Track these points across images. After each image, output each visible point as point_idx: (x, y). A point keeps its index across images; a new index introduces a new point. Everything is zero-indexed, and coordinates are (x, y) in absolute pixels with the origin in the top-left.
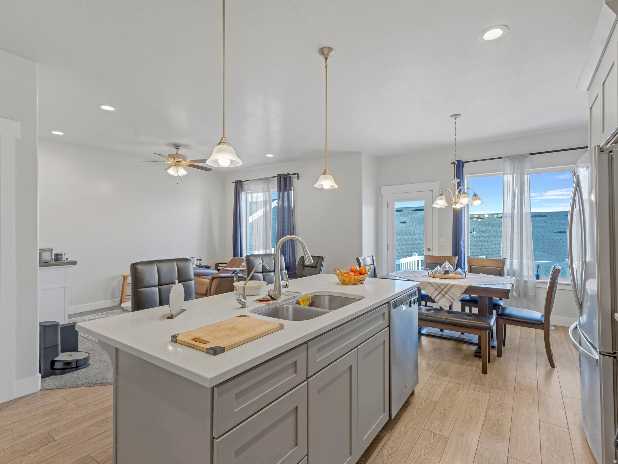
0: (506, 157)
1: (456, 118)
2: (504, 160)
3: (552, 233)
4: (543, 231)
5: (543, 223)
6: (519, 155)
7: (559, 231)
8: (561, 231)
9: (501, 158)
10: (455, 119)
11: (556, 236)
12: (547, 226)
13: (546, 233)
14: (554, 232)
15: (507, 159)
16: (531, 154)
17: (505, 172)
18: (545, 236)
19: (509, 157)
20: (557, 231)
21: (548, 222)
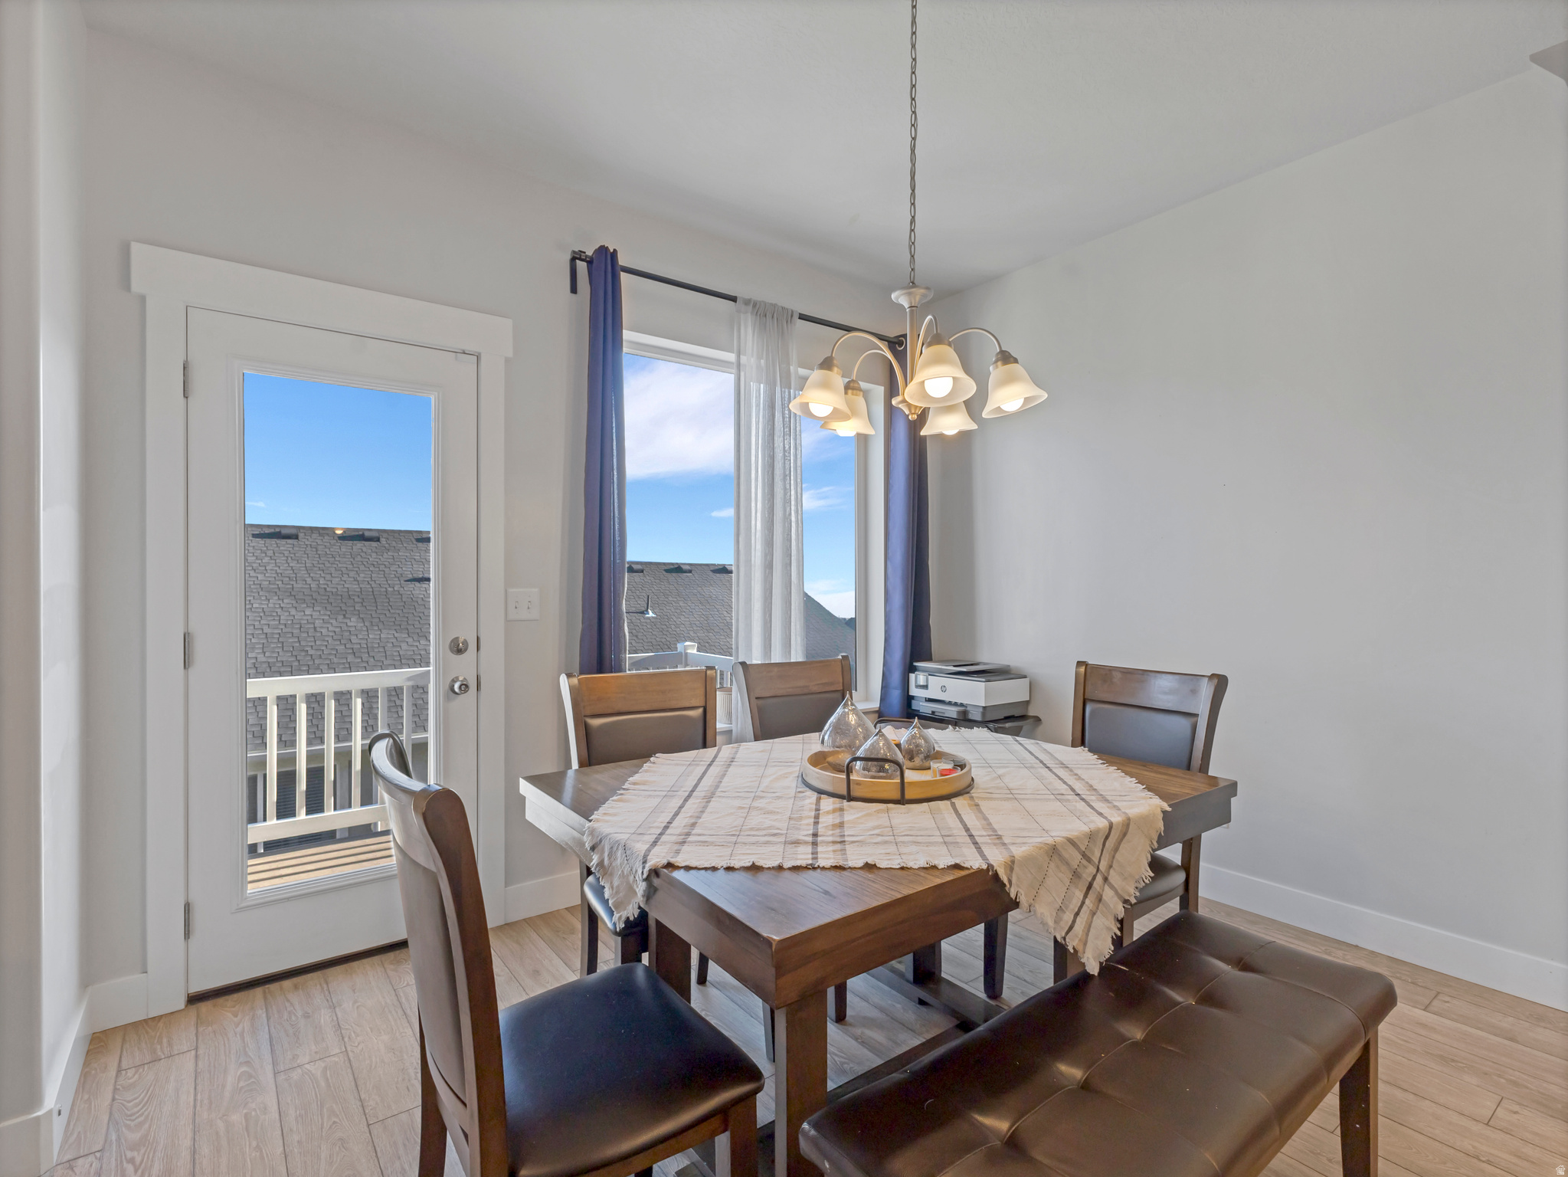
0: (747, 302)
2: (739, 313)
3: (402, 582)
4: (380, 576)
5: (374, 555)
6: (773, 306)
7: (415, 576)
8: (421, 576)
9: (734, 299)
11: (412, 589)
12: (386, 563)
13: (389, 582)
14: (406, 579)
15: (750, 308)
16: (802, 317)
18: (389, 589)
19: (755, 304)
20: (410, 576)
21: (385, 554)
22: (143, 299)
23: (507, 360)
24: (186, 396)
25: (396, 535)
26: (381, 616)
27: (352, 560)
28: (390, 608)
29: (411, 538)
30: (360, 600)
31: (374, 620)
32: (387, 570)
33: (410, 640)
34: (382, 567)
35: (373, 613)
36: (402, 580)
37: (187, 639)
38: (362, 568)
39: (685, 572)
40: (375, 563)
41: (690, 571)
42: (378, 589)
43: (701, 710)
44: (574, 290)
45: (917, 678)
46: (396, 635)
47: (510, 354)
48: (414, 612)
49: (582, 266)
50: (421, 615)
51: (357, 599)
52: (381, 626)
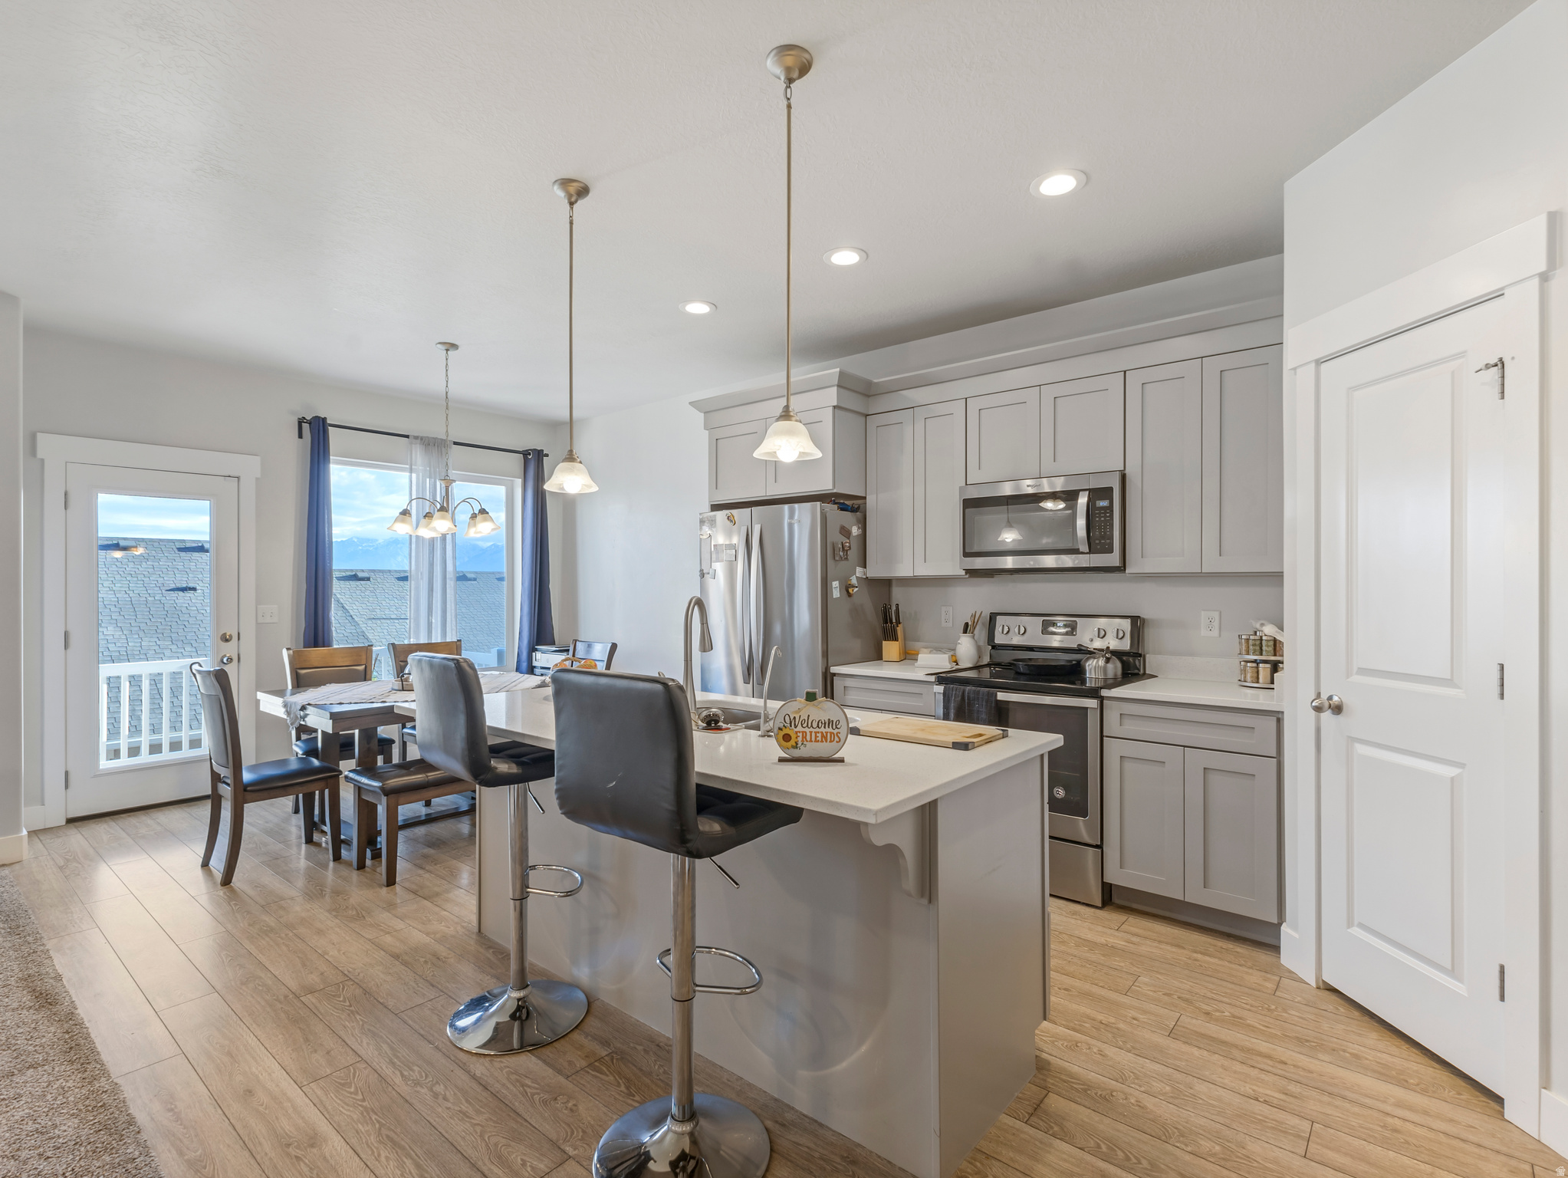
0: (416, 438)
1: (447, 350)
2: (411, 443)
3: (164, 591)
4: (138, 586)
5: (131, 565)
6: (435, 439)
7: (179, 585)
8: (185, 586)
9: (407, 437)
10: (445, 352)
11: (174, 598)
12: (145, 573)
14: (167, 589)
15: (419, 441)
16: (455, 443)
17: (413, 467)
18: (149, 599)
19: (422, 439)
20: (173, 586)
21: (144, 564)
22: (42, 461)
23: (257, 479)
24: (66, 509)
25: (156, 544)
26: (141, 625)
27: (106, 570)
28: (151, 617)
29: (174, 547)
30: (117, 610)
31: (132, 629)
32: (146, 579)
33: (174, 647)
34: (140, 577)
35: (133, 622)
36: (163, 589)
37: (66, 634)
38: (118, 577)
39: (470, 580)
40: (133, 573)
41: (475, 580)
42: (137, 599)
43: (364, 666)
44: (300, 436)
45: (538, 655)
46: (158, 643)
47: (259, 476)
48: (178, 620)
49: (306, 426)
50: (186, 623)
51: (113, 609)
52: (142, 634)
